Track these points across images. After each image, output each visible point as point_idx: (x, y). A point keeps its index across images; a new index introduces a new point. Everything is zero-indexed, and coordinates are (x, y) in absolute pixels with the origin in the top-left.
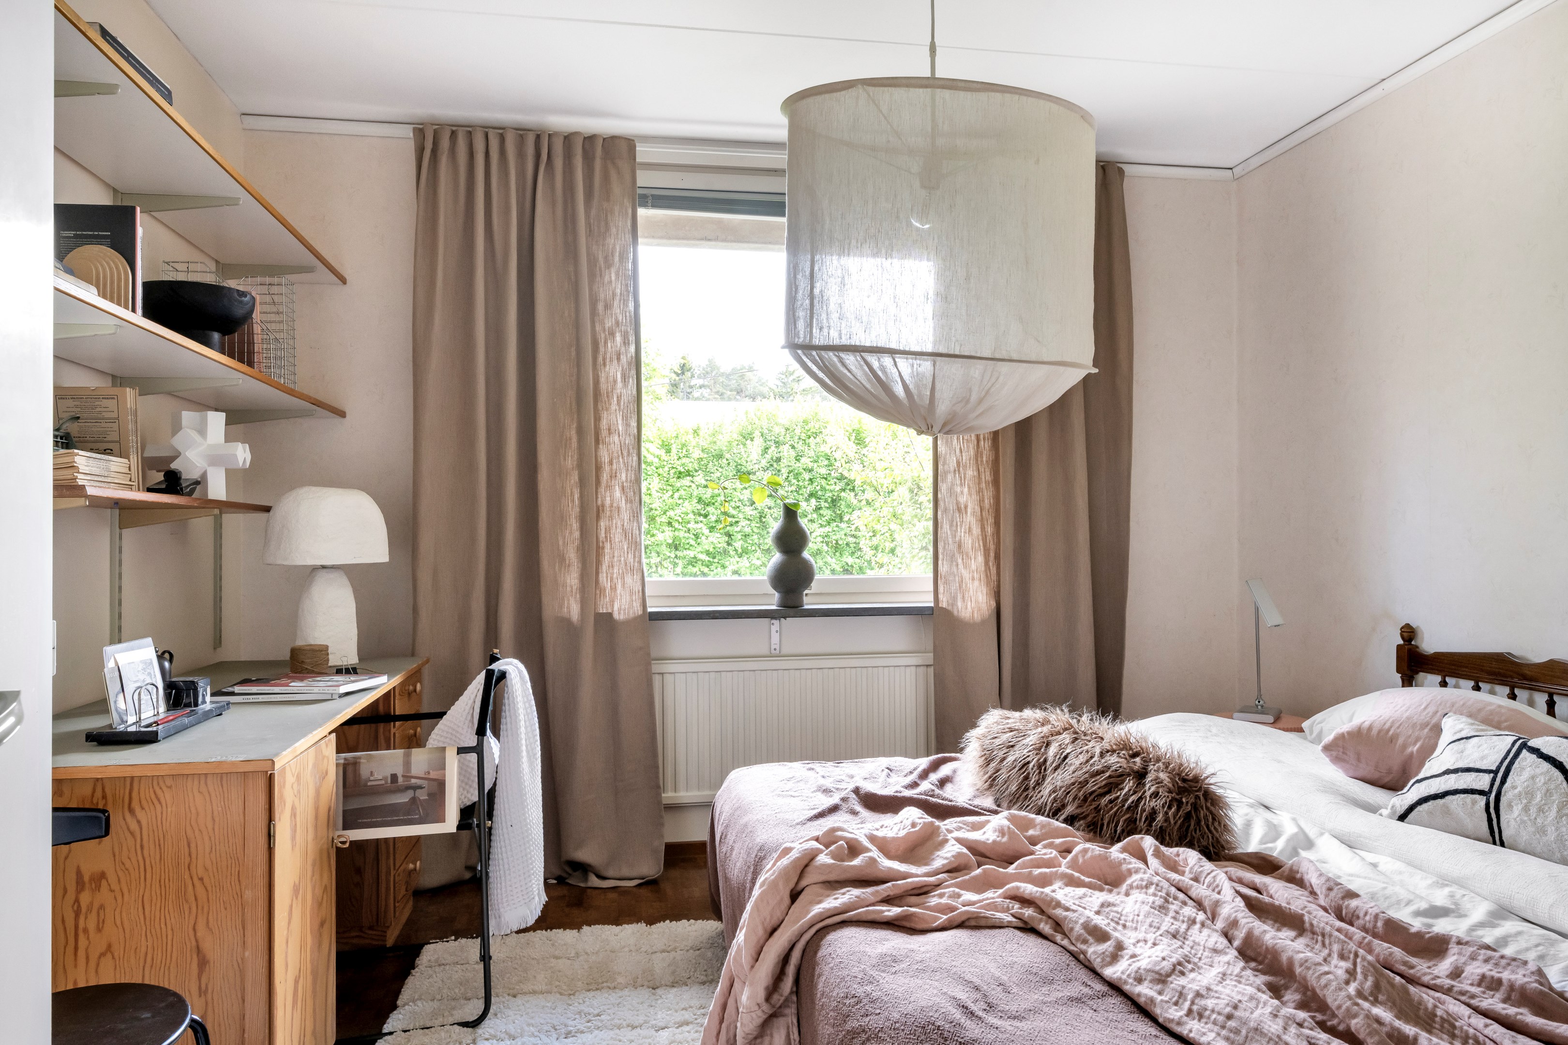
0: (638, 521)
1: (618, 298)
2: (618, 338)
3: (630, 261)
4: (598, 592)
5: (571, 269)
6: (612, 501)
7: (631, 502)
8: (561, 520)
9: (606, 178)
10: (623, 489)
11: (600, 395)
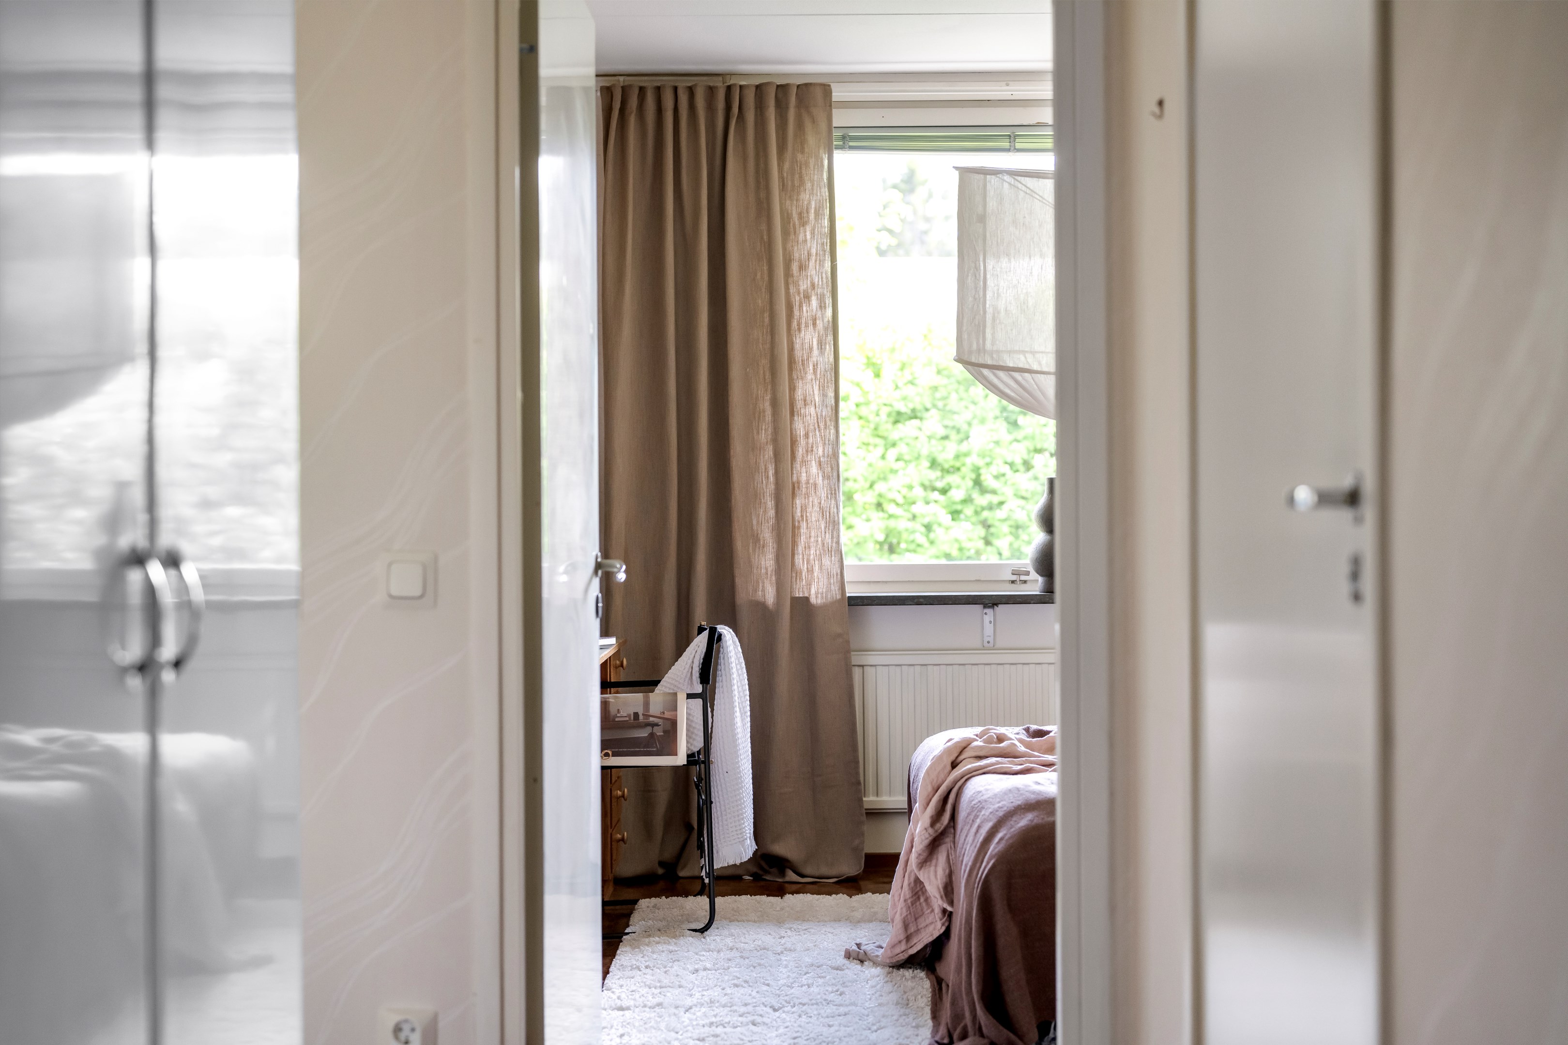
0: (836, 498)
1: (813, 258)
2: (814, 302)
3: (827, 217)
4: (794, 575)
5: (764, 227)
6: (808, 476)
7: (829, 478)
8: (755, 497)
9: (800, 126)
10: (820, 464)
11: (795, 362)
